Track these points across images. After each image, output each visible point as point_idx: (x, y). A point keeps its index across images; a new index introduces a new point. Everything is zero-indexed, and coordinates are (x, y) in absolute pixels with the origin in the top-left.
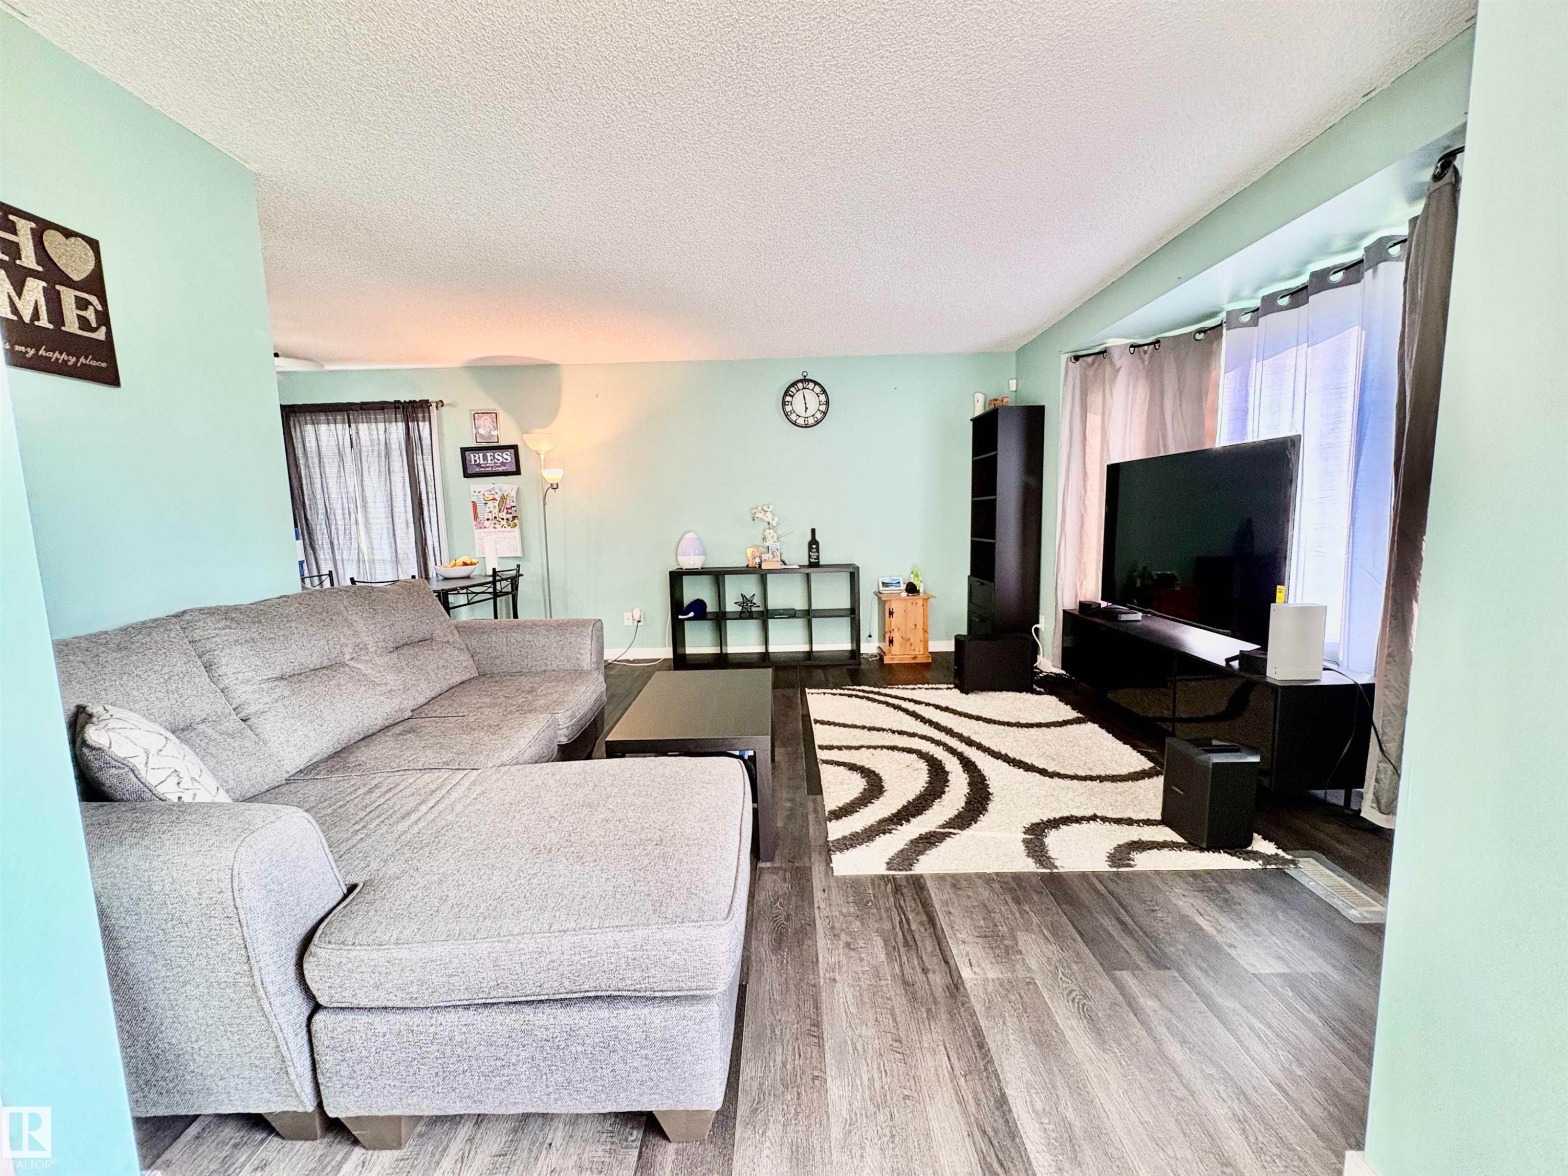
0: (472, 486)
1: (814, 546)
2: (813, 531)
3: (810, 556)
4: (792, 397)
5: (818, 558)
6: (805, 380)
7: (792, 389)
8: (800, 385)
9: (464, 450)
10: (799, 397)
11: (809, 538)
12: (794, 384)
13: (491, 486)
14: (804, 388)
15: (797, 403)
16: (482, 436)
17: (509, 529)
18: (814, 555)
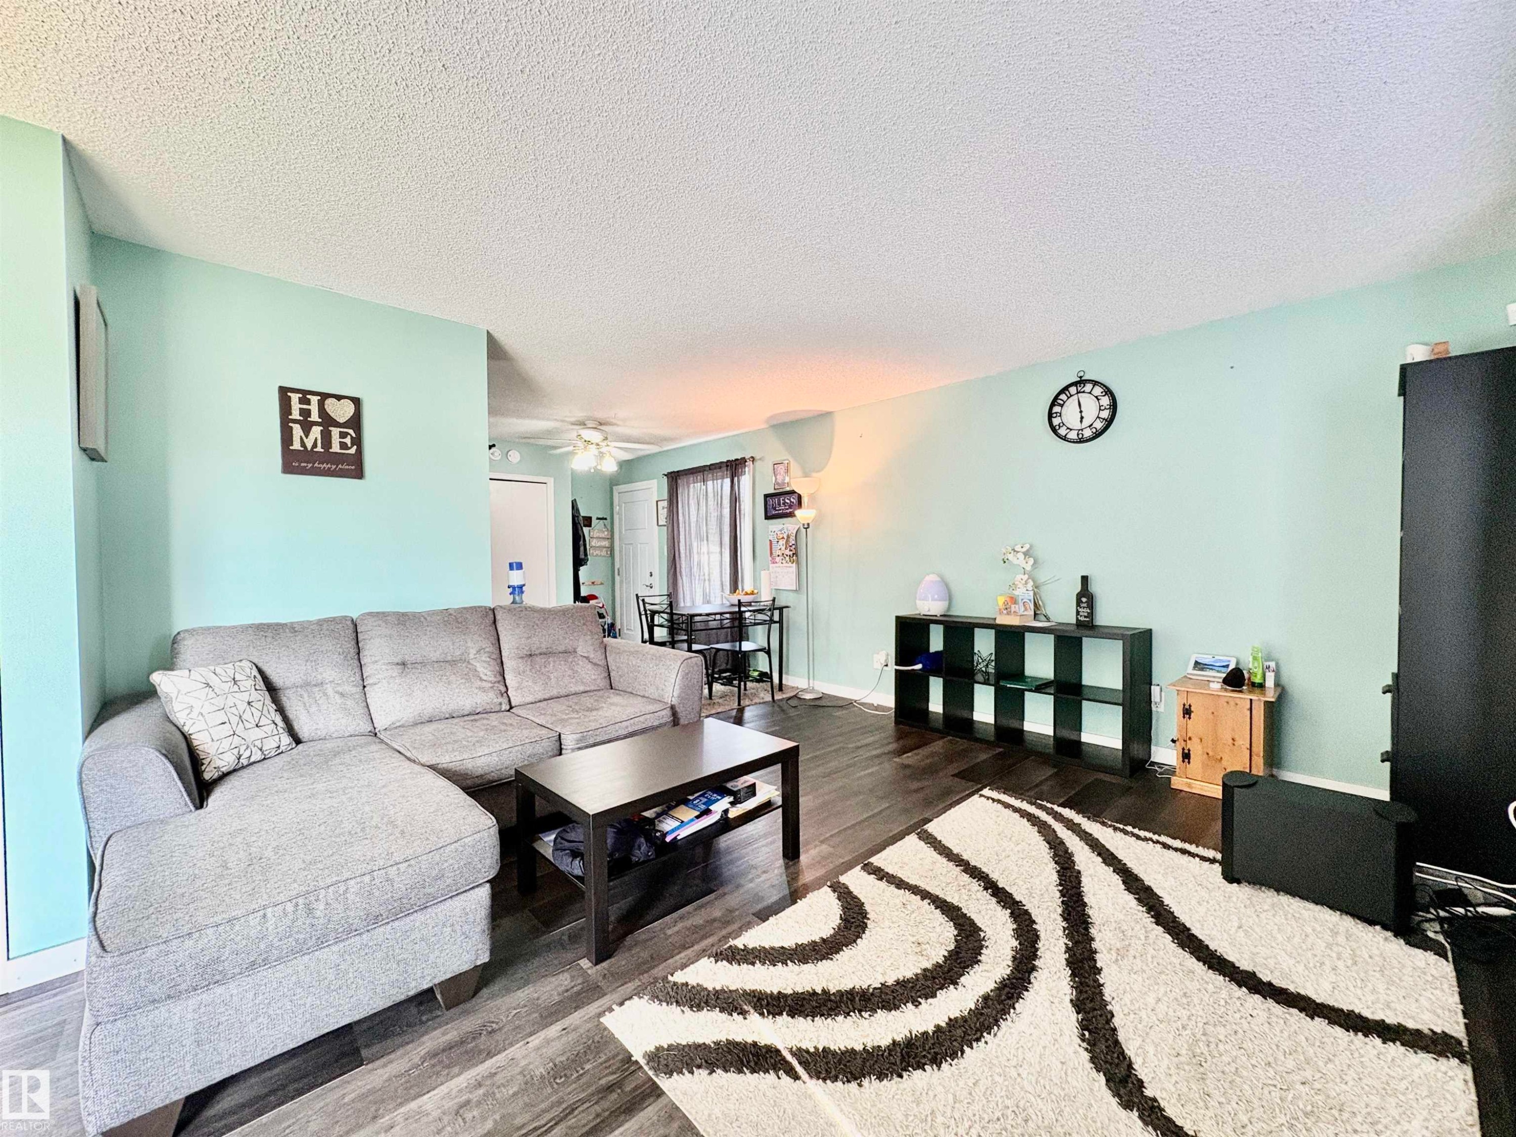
0: (770, 527)
1: (1084, 600)
2: (1085, 580)
3: (1078, 613)
4: (1062, 406)
5: (1091, 615)
6: (1081, 382)
7: (1063, 397)
8: (1073, 390)
9: (766, 496)
10: (1072, 404)
11: (1078, 588)
12: (1064, 390)
13: (781, 526)
14: (1078, 393)
15: (1069, 414)
16: (778, 484)
17: (790, 564)
18: (1084, 611)
